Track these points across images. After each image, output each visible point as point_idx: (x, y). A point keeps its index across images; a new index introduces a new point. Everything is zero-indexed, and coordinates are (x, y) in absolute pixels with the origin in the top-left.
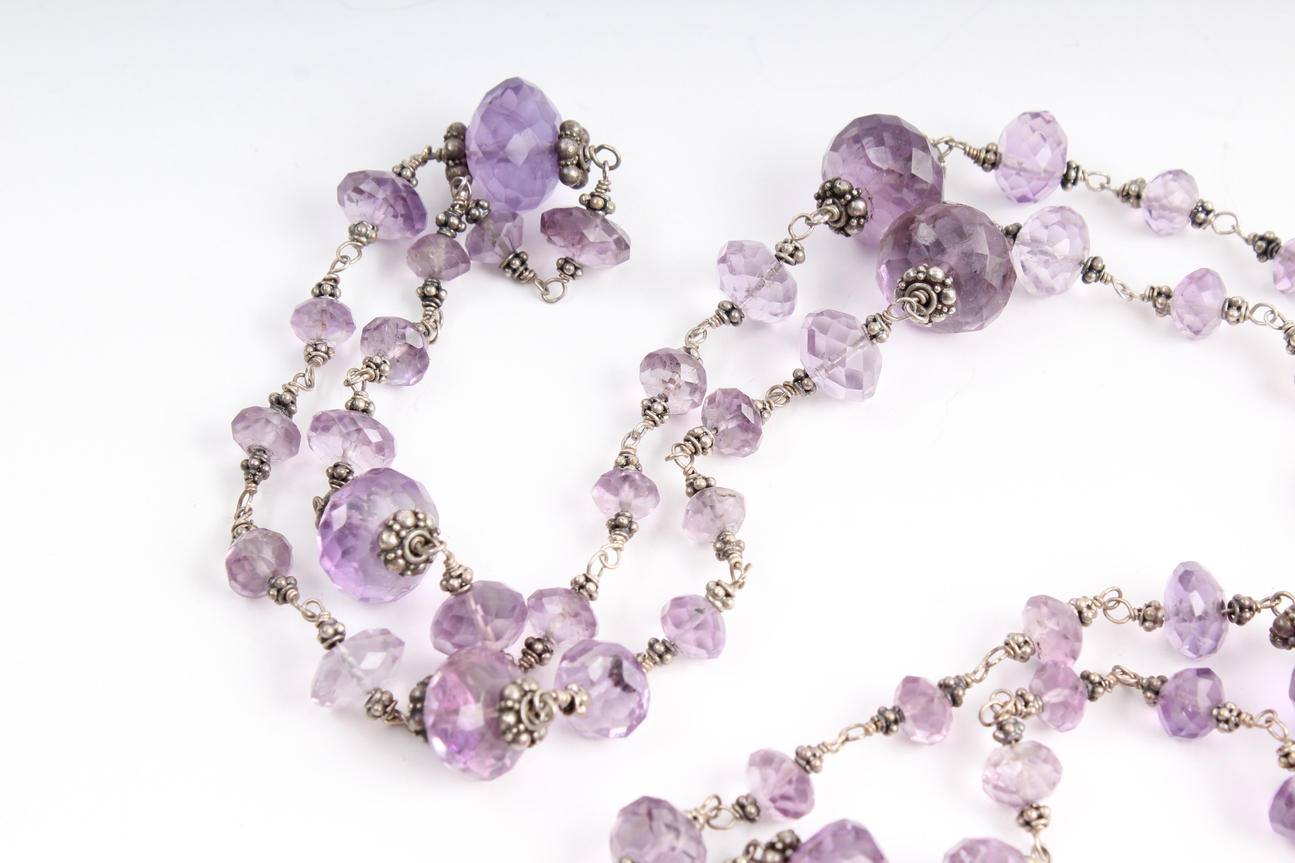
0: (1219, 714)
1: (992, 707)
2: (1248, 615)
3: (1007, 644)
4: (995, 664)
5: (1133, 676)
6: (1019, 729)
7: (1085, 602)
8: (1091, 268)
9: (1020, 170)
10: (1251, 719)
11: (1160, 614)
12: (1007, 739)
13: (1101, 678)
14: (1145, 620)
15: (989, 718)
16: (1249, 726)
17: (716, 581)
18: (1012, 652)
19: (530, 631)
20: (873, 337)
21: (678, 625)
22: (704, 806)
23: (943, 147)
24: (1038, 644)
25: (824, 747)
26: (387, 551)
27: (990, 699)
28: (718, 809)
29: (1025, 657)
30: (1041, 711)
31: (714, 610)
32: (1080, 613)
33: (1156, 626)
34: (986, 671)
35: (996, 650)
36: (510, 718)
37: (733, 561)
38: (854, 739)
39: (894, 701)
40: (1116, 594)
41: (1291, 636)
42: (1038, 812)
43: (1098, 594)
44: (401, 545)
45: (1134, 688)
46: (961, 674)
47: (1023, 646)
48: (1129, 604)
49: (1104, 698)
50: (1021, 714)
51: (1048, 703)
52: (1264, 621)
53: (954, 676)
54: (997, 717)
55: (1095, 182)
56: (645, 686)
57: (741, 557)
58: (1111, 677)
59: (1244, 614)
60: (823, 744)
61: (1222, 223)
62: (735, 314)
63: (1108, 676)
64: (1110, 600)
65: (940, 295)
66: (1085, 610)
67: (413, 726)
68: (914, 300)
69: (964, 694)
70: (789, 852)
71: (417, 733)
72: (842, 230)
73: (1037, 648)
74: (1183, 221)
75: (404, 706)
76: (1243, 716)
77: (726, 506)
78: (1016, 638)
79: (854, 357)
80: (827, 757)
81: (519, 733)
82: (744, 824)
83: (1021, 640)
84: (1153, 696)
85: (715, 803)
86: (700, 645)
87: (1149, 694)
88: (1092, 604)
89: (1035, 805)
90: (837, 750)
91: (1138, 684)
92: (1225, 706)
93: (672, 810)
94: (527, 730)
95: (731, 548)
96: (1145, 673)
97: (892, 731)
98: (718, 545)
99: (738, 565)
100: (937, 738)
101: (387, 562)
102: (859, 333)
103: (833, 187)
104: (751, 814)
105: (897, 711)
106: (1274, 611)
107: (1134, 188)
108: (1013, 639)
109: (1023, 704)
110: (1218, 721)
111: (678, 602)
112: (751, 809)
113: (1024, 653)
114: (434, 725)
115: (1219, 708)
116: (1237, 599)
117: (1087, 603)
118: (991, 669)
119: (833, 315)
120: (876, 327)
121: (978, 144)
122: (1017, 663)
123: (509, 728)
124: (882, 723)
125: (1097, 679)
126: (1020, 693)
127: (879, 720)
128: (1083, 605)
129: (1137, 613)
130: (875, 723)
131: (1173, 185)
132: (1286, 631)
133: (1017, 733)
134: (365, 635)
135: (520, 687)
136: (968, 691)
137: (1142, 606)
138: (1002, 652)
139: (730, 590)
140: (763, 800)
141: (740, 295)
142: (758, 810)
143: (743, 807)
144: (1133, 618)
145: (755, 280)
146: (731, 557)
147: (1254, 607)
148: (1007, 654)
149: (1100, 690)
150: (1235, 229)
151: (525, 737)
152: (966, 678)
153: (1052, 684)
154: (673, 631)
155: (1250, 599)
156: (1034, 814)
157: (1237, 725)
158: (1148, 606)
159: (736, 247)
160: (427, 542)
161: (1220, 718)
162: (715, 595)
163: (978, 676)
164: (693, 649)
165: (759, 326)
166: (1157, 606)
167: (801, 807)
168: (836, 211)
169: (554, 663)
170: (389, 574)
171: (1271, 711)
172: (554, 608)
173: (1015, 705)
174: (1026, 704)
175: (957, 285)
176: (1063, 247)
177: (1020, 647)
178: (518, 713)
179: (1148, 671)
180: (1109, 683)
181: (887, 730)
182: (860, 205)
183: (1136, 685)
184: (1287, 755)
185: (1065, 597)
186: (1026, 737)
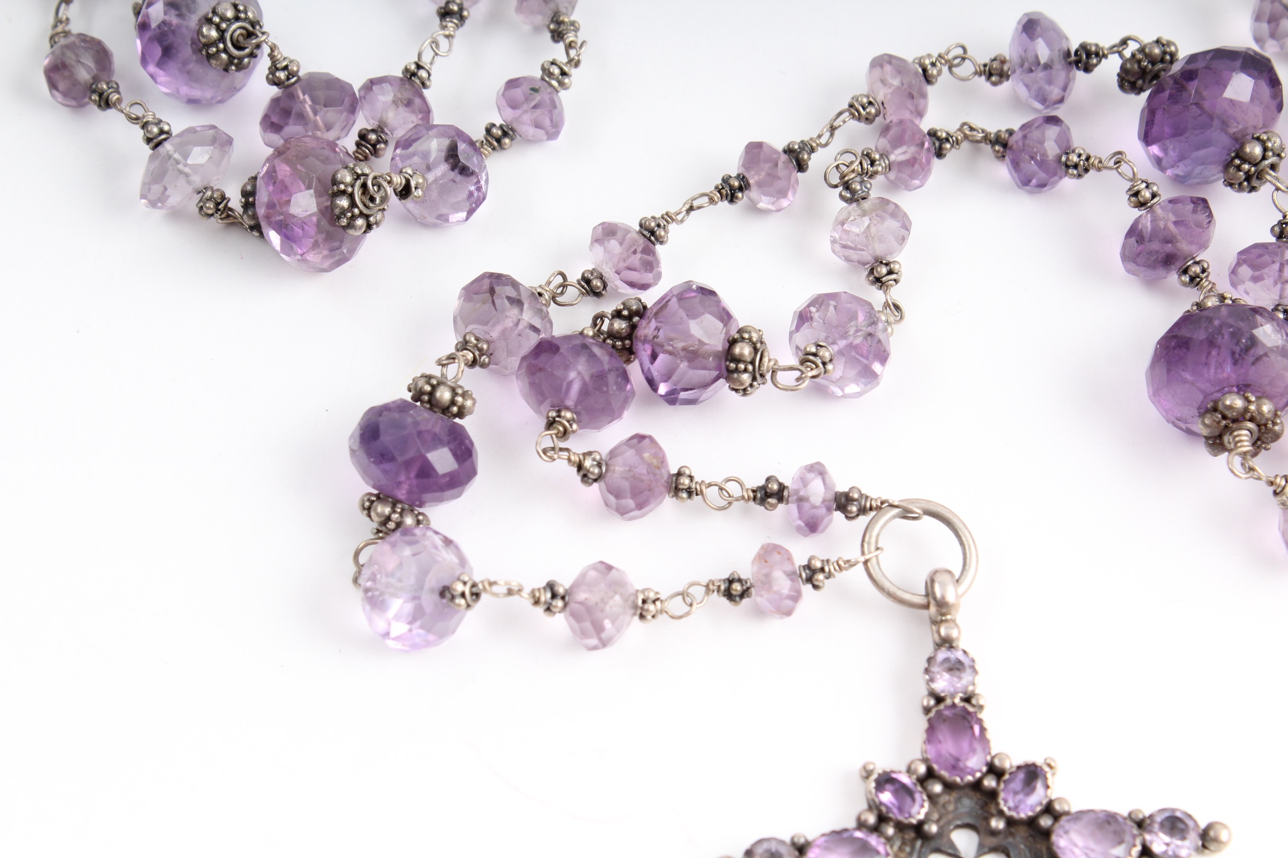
0: (1068, 159)
1: (837, 167)
2: (1095, 61)
3: (851, 106)
4: (840, 126)
5: (981, 131)
6: (866, 188)
7: (930, 60)
10: (1100, 162)
11: (1006, 68)
12: (854, 198)
13: (948, 134)
14: (990, 75)
15: (835, 179)
16: (1099, 169)
17: (551, 60)
18: (856, 114)
19: (362, 122)
21: (514, 106)
22: (549, 283)
24: (883, 104)
25: (668, 218)
26: (208, 45)
27: (835, 160)
28: (564, 286)
29: (870, 117)
30: (888, 170)
31: (550, 90)
32: (925, 70)
33: (1003, 79)
34: (832, 135)
35: (840, 114)
36: (344, 203)
37: (567, 41)
38: (699, 208)
39: (738, 168)
40: (960, 51)
41: (1138, 79)
42: (888, 268)
43: (942, 51)
44: (222, 39)
45: (983, 145)
46: (806, 139)
47: (867, 107)
48: (975, 60)
49: (952, 155)
50: (867, 173)
51: (894, 162)
52: (1111, 67)
53: (798, 141)
54: (842, 177)
56: (483, 168)
57: (576, 36)
58: (959, 133)
59: (1090, 61)
60: (667, 214)
63: (955, 132)
64: (955, 58)
66: (929, 67)
67: (248, 222)
69: (810, 159)
70: (636, 319)
71: (252, 228)
73: (882, 108)
75: (236, 202)
76: (1091, 160)
78: (859, 99)
80: (672, 227)
81: (354, 217)
82: (590, 299)
83: (865, 100)
84: (1002, 149)
85: (560, 280)
86: (538, 125)
87: (997, 148)
88: (936, 61)
89: (884, 262)
90: (682, 221)
91: (986, 138)
92: (1073, 151)
93: (515, 284)
94: (361, 214)
95: (565, 28)
96: (992, 129)
97: (737, 198)
98: (552, 26)
99: (573, 44)
100: (783, 203)
101: (209, 56)
104: (598, 288)
105: (742, 178)
106: (1121, 55)
108: (857, 100)
109: (869, 162)
110: (1067, 167)
111: (512, 84)
112: (597, 283)
113: (868, 113)
114: (267, 217)
115: (1067, 154)
116: (1084, 47)
117: (931, 60)
118: (837, 132)
122: (862, 126)
123: (343, 212)
124: (727, 191)
125: (944, 135)
126: (865, 153)
127: (723, 188)
128: (927, 62)
129: (982, 68)
130: (719, 192)
132: (1134, 74)
133: (864, 192)
134: (191, 131)
135: (353, 171)
136: (813, 155)
137: (987, 61)
138: (847, 114)
139: (566, 69)
140: (609, 273)
142: (605, 285)
143: (588, 281)
144: (979, 73)
146: (565, 37)
147: (1101, 53)
148: (852, 116)
149: (948, 146)
151: (360, 222)
152: (810, 142)
153: (898, 142)
154: (510, 114)
155: (1097, 45)
156: (884, 270)
157: (1086, 170)
158: (995, 59)
160: (250, 35)
161: (1069, 163)
162: (550, 75)
163: (823, 140)
164: (531, 131)
166: (1003, 59)
167: (648, 277)
169: (388, 152)
170: (212, 73)
171: (1120, 153)
172: (385, 96)
173: (861, 163)
174: (873, 163)
177: (864, 109)
178: (351, 196)
179: (994, 125)
180: (957, 139)
181: (732, 199)
183: (984, 140)
184: (1136, 194)
185: (909, 53)
186: (874, 194)
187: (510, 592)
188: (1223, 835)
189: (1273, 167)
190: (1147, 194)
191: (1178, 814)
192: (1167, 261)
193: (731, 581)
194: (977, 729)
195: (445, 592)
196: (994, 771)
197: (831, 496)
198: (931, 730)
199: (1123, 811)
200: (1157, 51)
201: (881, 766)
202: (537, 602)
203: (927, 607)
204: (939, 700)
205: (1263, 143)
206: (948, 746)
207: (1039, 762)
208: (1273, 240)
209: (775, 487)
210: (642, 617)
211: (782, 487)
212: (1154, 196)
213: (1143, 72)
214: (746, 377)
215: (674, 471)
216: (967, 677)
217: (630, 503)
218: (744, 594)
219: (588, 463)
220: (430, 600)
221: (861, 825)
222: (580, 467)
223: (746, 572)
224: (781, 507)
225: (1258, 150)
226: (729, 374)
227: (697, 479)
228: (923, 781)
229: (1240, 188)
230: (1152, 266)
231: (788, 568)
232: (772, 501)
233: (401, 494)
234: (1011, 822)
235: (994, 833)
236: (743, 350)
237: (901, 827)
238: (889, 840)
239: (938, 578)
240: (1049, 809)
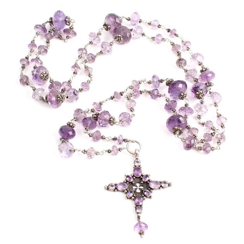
1: (127, 95)
2: (163, 81)
3: (129, 87)
4: (128, 90)
8: (143, 34)
9: (133, 21)
11: (151, 82)
12: (128, 99)
15: (126, 97)
16: (162, 96)
17: (88, 80)
19: (62, 88)
20: (111, 45)
21: (83, 86)
22: (86, 110)
23: (122, 18)
24: (133, 87)
26: (41, 77)
28: (89, 110)
31: (88, 84)
33: (150, 84)
36: (59, 99)
37: (91, 77)
38: (107, 100)
43: (142, 79)
44: (43, 76)
48: (147, 81)
49: (143, 94)
50: (131, 96)
51: (134, 95)
52: (165, 83)
55: (144, 22)
56: (78, 94)
60: (103, 101)
61: (162, 27)
62: (92, 43)
63: (143, 91)
64: (144, 81)
65: (120, 39)
67: (46, 101)
68: (116, 40)
69: (123, 94)
70: (98, 115)
71: (47, 102)
72: (107, 30)
74: (157, 27)
75: (45, 98)
77: (90, 69)
79: (108, 48)
80: (104, 103)
81: (60, 101)
82: (92, 112)
83: (131, 86)
84: (150, 93)
86: (86, 89)
91: (148, 92)
93: (82, 110)
94: (61, 100)
96: (149, 90)
98: (89, 75)
100: (119, 100)
101: (42, 79)
102: (109, 45)
103: (105, 24)
105: (113, 96)
106: (166, 81)
107: (150, 23)
110: (158, 96)
111: (83, 83)
113: (131, 88)
114: (49, 100)
115: (158, 94)
116: (161, 80)
119: (105, 42)
120: (111, 44)
121: (127, 17)
122: (131, 90)
123: (59, 100)
126: (131, 93)
128: (140, 81)
130: (110, 98)
131: (155, 22)
134: (39, 88)
135: (60, 94)
139: (90, 81)
140: (95, 109)
141: (92, 40)
142: (94, 111)
143: (92, 110)
144: (147, 83)
145: (94, 38)
150: (164, 28)
151: (61, 101)
152: (123, 92)
153: (135, 92)
154: (82, 87)
155: (163, 79)
156: (132, 109)
157: (160, 96)
158: (149, 81)
159: (91, 33)
160: (47, 76)
162: (88, 82)
163: (125, 91)
164: (85, 89)
165: (96, 44)
167: (100, 110)
168: (106, 27)
169: (66, 92)
170: (42, 80)
171: (165, 94)
172: (65, 84)
175: (123, 37)
176: (138, 31)
178: (60, 98)
181: (112, 99)
182: (109, 26)
184: (167, 100)
185: (137, 80)
186: (131, 99)
187: (79, 151)
188: (171, 184)
189: (185, 96)
190: (168, 100)
191: (166, 181)
192: (171, 109)
193: (109, 150)
194: (140, 170)
195: (70, 150)
196: (142, 175)
197: (123, 139)
198: (134, 170)
199: (159, 181)
200: (171, 80)
201: (127, 175)
202: (82, 152)
203: (135, 154)
204: (135, 166)
205: (183, 93)
206: (136, 172)
207: (148, 174)
208: (185, 106)
209: (115, 138)
210: (97, 155)
211: (116, 138)
212: (169, 100)
213: (169, 83)
214: (112, 123)
215: (102, 136)
216: (139, 163)
217: (95, 139)
218: (110, 152)
219: (90, 134)
220: (68, 152)
221: (124, 182)
222: (89, 135)
223: (111, 149)
224: (116, 141)
225: (183, 94)
226: (110, 123)
227: (105, 137)
228: (133, 177)
229: (181, 99)
230: (168, 109)
231: (116, 149)
232: (115, 140)
233: (65, 138)
234: (144, 182)
235: (142, 184)
236: (112, 119)
237: (129, 183)
238: (128, 184)
239: (136, 150)
240: (149, 180)
